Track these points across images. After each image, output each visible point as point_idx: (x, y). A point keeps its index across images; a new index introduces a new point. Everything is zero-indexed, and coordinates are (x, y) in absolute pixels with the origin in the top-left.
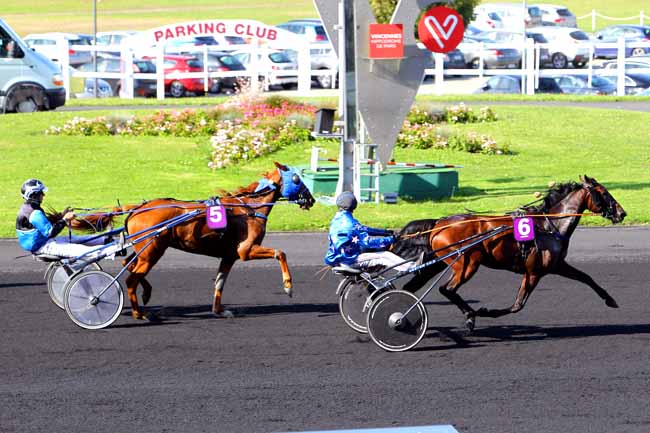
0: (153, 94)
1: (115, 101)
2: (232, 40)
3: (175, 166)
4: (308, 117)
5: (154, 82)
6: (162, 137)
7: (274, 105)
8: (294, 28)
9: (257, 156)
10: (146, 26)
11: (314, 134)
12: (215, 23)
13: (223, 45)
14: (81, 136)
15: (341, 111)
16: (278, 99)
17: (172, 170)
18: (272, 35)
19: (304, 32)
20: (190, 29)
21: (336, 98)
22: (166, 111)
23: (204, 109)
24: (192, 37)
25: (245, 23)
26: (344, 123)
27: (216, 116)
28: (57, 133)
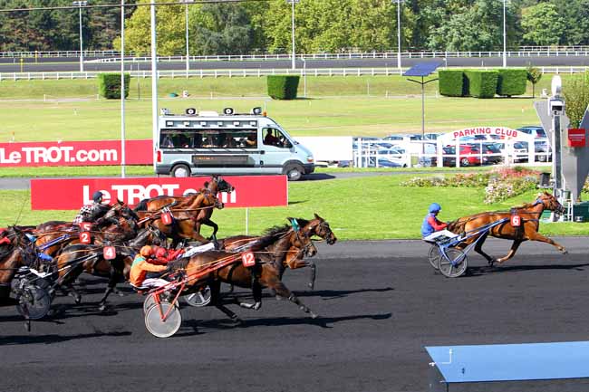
0: (454, 165)
1: (435, 168)
2: (494, 137)
3: (466, 202)
4: (535, 177)
5: (455, 159)
6: (459, 188)
7: (518, 170)
8: (527, 131)
9: (509, 197)
10: (449, 130)
11: (539, 186)
12: (486, 128)
13: (489, 140)
14: (417, 187)
15: (553, 174)
16: (519, 167)
17: (465, 205)
18: (515, 134)
19: (531, 133)
20: (472, 132)
21: (551, 167)
22: (462, 174)
23: (481, 173)
24: (473, 136)
25: (501, 128)
26: (555, 180)
27: (488, 176)
28: (405, 185)
